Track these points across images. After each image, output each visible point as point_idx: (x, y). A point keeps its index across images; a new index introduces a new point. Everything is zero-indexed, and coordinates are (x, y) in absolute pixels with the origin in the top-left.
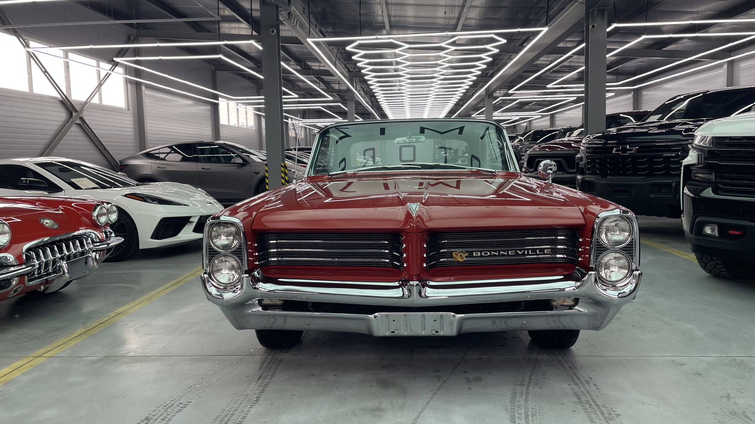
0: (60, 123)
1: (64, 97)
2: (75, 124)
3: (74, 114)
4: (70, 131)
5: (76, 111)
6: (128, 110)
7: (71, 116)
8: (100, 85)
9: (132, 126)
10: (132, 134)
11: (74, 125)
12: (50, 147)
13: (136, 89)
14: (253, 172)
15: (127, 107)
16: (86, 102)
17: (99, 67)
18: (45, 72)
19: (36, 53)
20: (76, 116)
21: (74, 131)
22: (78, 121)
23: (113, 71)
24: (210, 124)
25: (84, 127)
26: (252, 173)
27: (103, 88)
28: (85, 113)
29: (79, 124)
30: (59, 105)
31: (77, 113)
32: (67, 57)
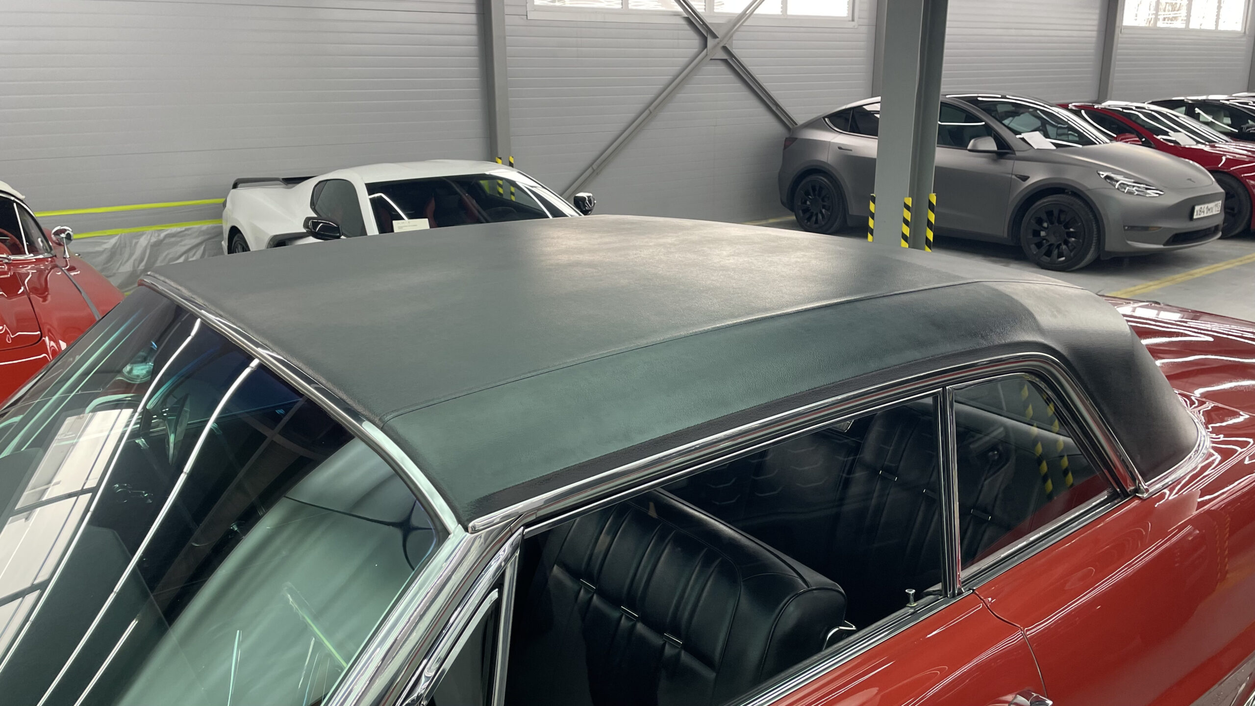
0: (683, 60)
1: (691, 11)
2: (711, 59)
3: (711, 42)
4: (700, 73)
5: (715, 36)
6: (853, 20)
7: (705, 46)
11: (711, 63)
12: (651, 108)
14: (1016, 176)
15: (851, 16)
16: (743, 16)
20: (715, 47)
21: (712, 74)
22: (720, 55)
25: (732, 63)
26: (1014, 177)
29: (722, 60)
30: (687, 27)
31: (717, 39)
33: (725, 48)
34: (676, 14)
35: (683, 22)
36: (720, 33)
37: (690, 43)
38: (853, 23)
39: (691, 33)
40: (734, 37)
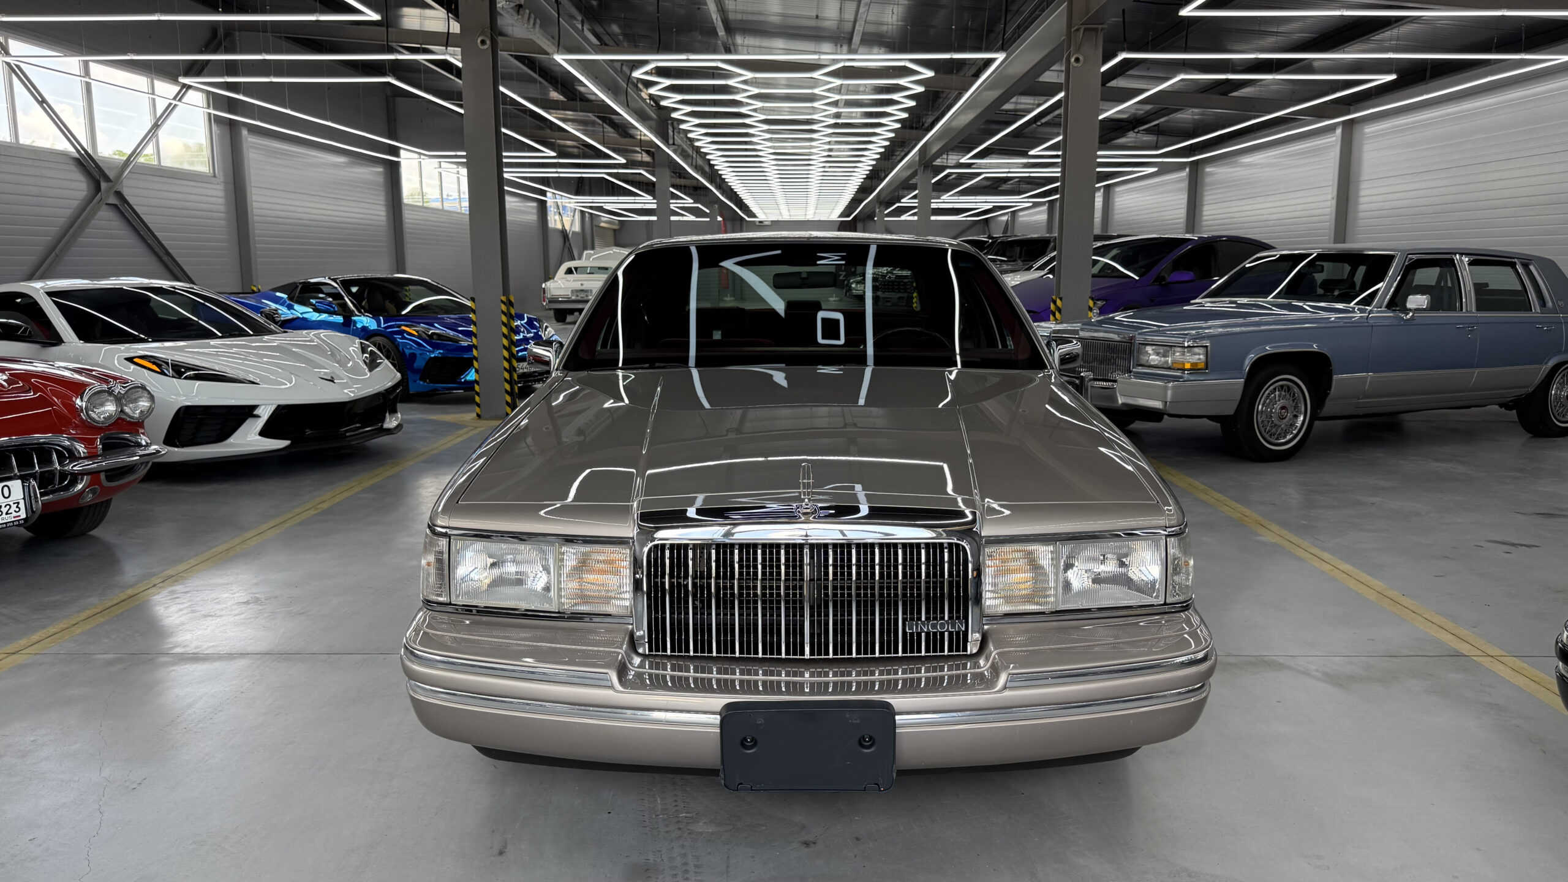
0: (75, 204)
1: (83, 152)
2: (106, 204)
3: (104, 185)
4: (96, 217)
5: (107, 179)
6: (215, 176)
7: (98, 189)
8: (156, 126)
9: (222, 208)
10: (223, 223)
11: (105, 207)
12: (57, 251)
13: (228, 135)
15: (212, 172)
16: (127, 162)
17: (153, 93)
18: (42, 102)
19: (22, 65)
20: (108, 190)
21: (106, 219)
22: (113, 200)
23: (180, 100)
24: (383, 203)
25: (124, 209)
27: (162, 133)
28: (125, 183)
29: (115, 206)
30: (73, 168)
31: (110, 184)
32: (87, 73)
33: (119, 195)
34: (64, 154)
35: (71, 162)
36: (111, 175)
37: (80, 187)
38: (214, 179)
39: (83, 177)
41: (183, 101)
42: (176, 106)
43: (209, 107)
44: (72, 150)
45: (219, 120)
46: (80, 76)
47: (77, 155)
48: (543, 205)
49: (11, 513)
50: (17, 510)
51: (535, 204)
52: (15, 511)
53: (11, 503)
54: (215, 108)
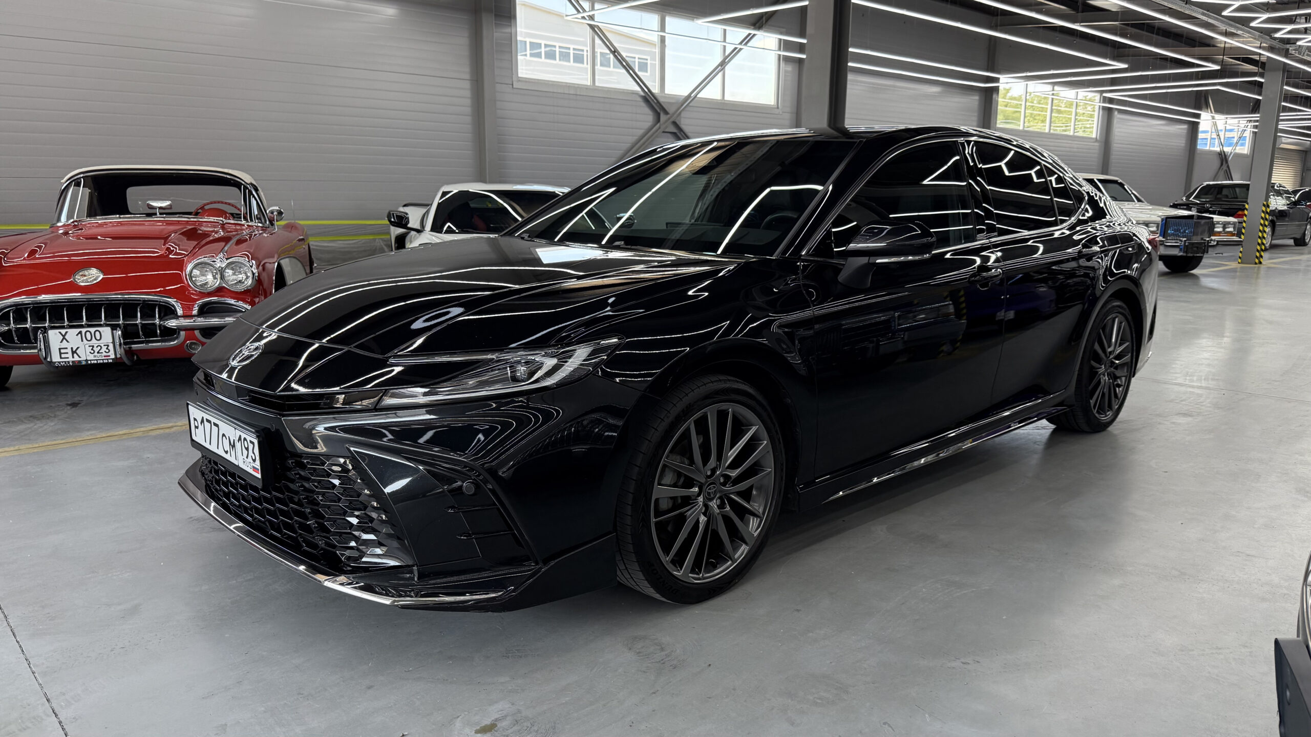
1: (649, 93)
3: (663, 118)
5: (666, 113)
7: (658, 120)
8: (724, 63)
13: (796, 72)
15: (776, 104)
16: (689, 98)
20: (666, 121)
30: (643, 104)
31: (668, 116)
32: (663, 28)
33: (675, 124)
34: (634, 93)
35: (639, 99)
36: (671, 110)
37: (646, 117)
38: (778, 109)
39: (647, 111)
40: (683, 115)
41: (749, 45)
42: (741, 49)
43: (780, 49)
44: (638, 89)
45: (787, 59)
46: (658, 31)
47: (642, 94)
48: (1194, 128)
49: (102, 353)
50: (107, 351)
51: (1185, 126)
52: (105, 352)
53: (102, 345)
54: (786, 49)
